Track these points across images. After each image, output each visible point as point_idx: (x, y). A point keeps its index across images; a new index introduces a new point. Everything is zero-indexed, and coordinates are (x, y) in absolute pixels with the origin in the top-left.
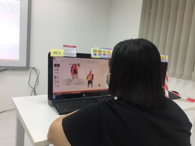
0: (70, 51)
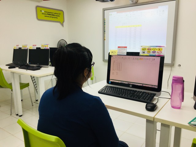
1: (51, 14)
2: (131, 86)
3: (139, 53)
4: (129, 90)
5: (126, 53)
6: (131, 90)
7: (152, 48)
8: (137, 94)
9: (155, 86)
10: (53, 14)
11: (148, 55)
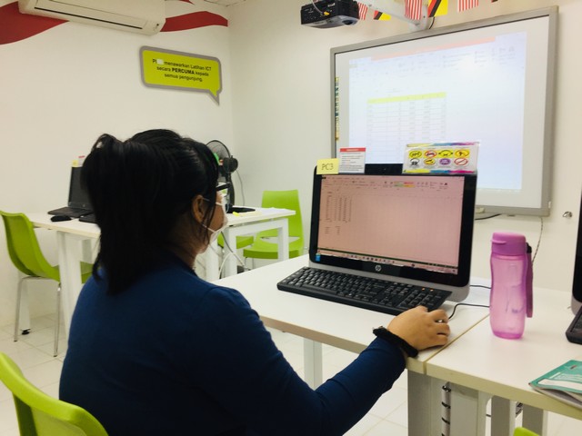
1: (184, 68)
2: (378, 268)
3: (400, 166)
4: (370, 279)
5: (363, 166)
6: (377, 281)
7: (439, 149)
8: (391, 291)
9: (450, 267)
10: (190, 69)
11: (427, 171)
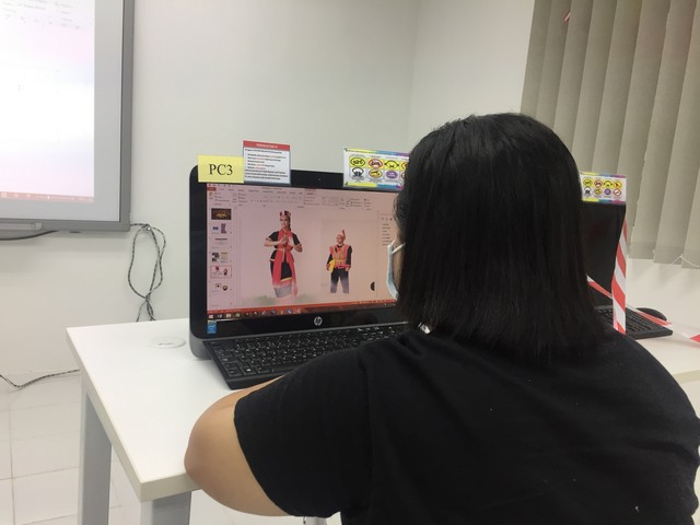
0: (267, 163)
